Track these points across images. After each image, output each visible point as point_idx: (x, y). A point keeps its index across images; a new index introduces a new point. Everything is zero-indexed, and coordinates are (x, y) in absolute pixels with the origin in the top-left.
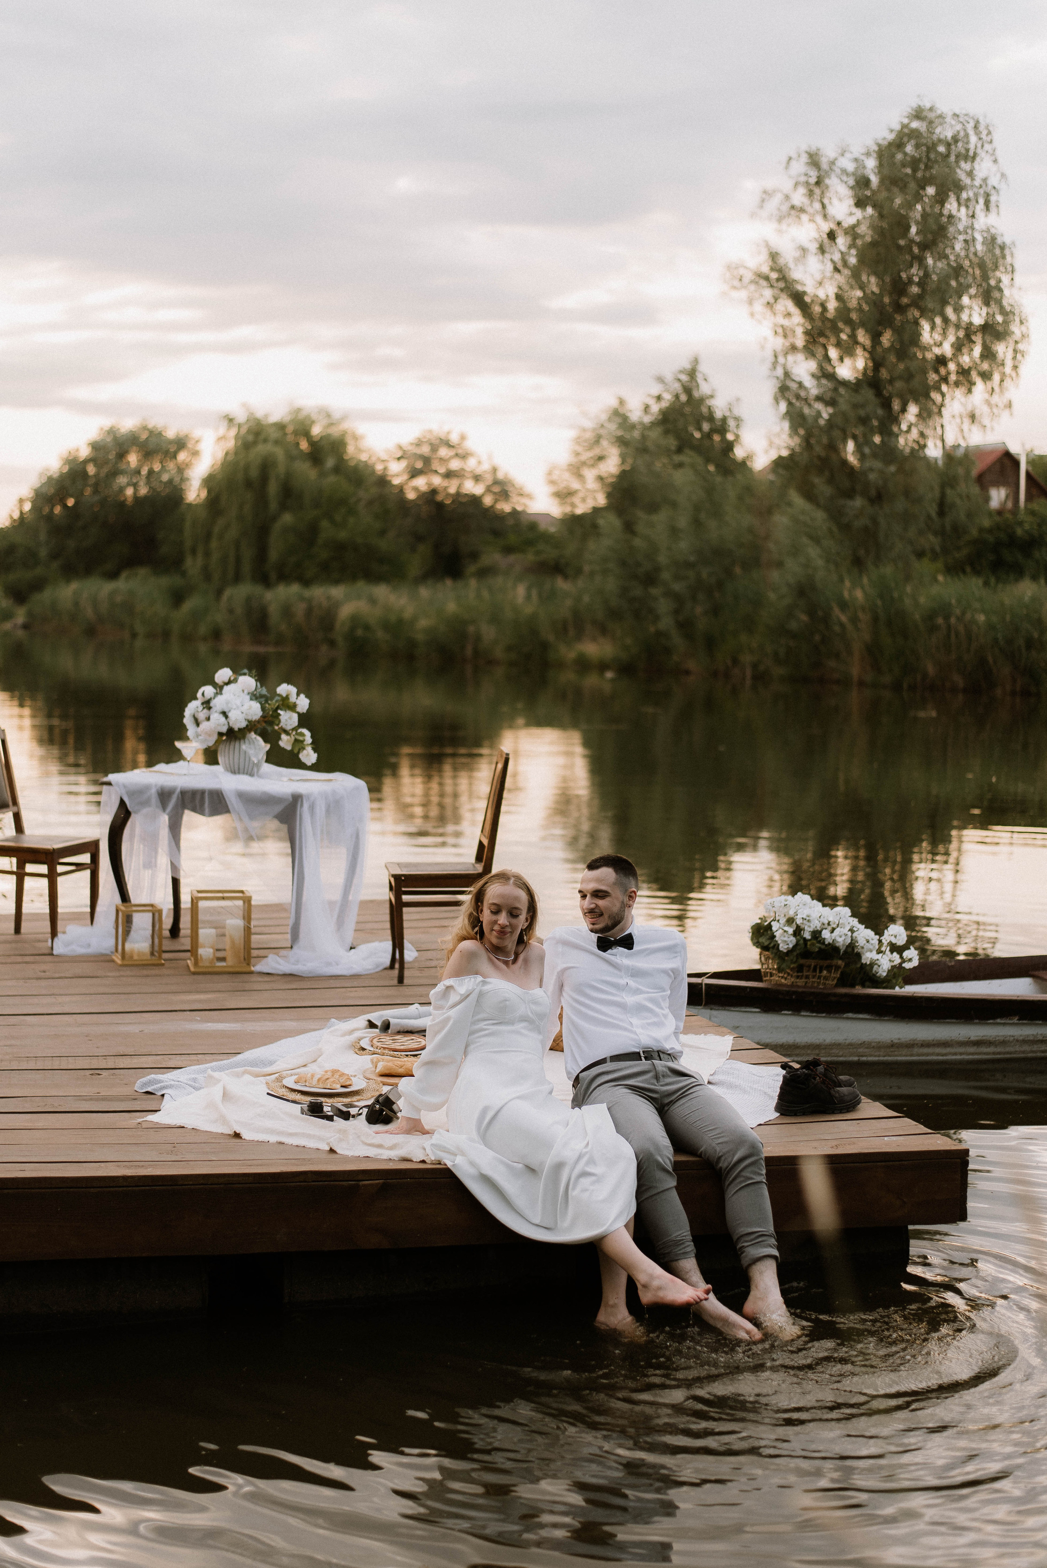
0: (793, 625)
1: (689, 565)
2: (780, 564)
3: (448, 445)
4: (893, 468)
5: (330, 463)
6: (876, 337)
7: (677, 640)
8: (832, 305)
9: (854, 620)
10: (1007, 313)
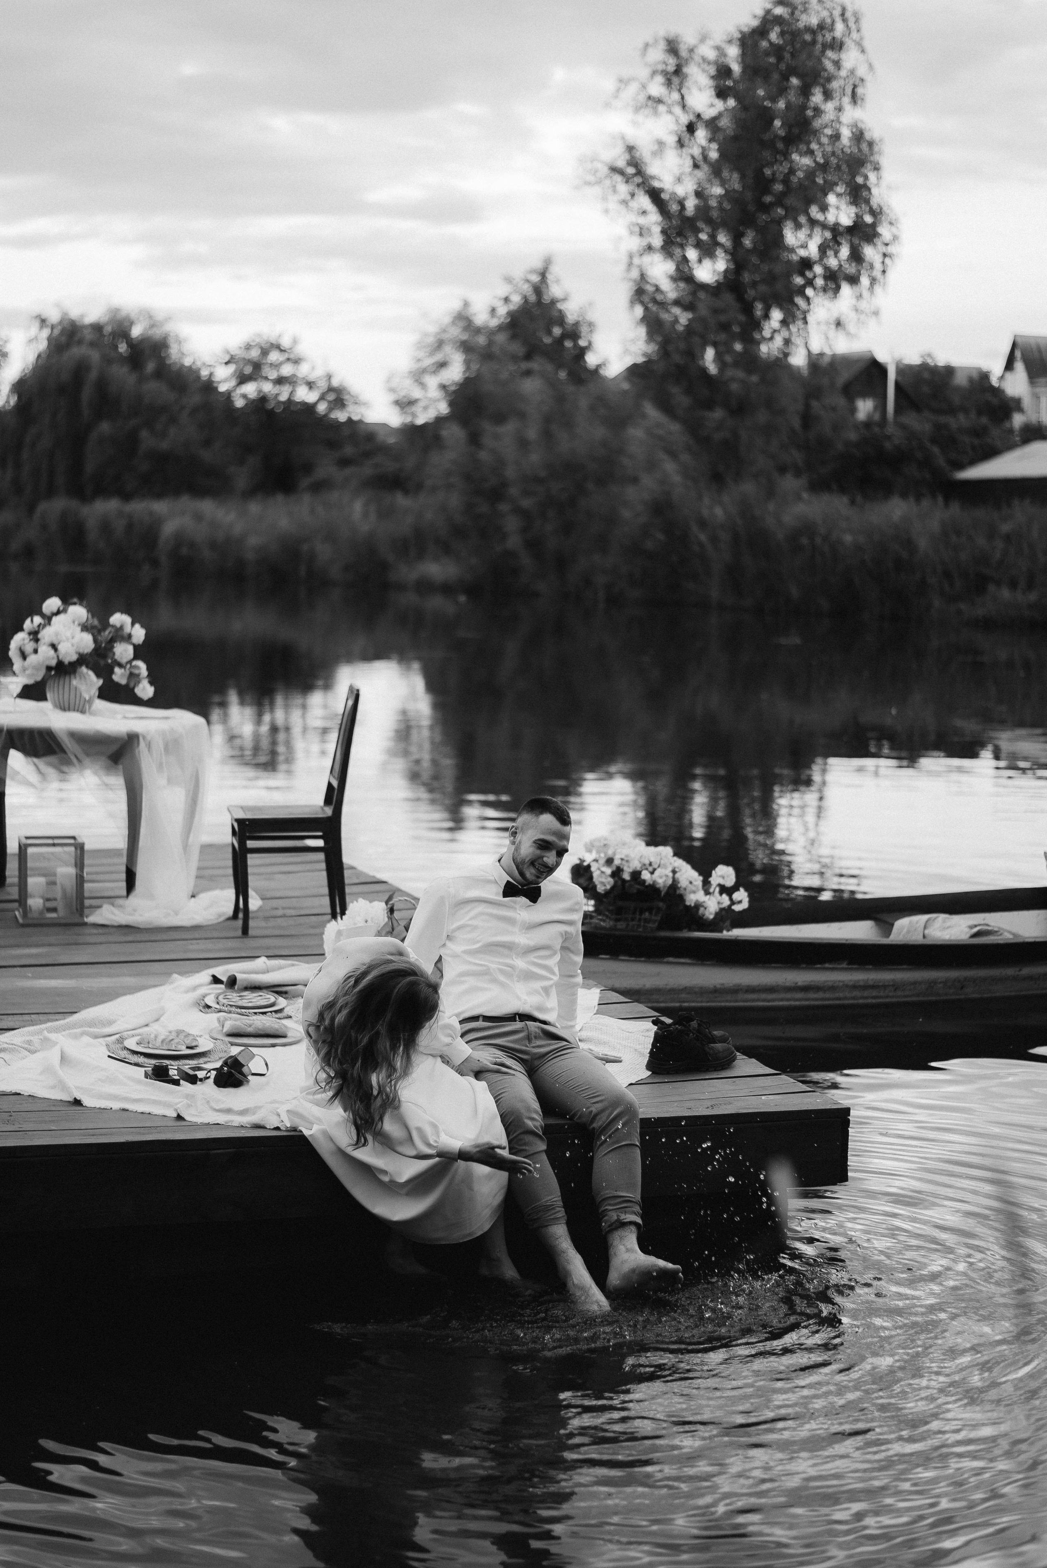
0: (649, 545)
1: (538, 480)
2: (635, 480)
3: (278, 347)
4: (755, 379)
5: (150, 367)
6: (737, 238)
7: (526, 560)
8: (691, 204)
10: (873, 213)
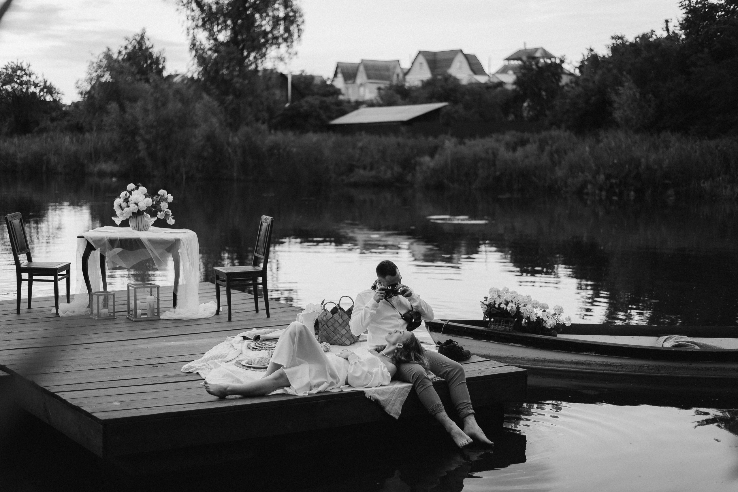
0: (205, 154)
1: (152, 126)
2: (198, 126)
3: (22, 69)
4: (246, 82)
6: (235, 22)
7: (149, 162)
8: (214, 7)
9: (235, 151)
10: (295, 12)
